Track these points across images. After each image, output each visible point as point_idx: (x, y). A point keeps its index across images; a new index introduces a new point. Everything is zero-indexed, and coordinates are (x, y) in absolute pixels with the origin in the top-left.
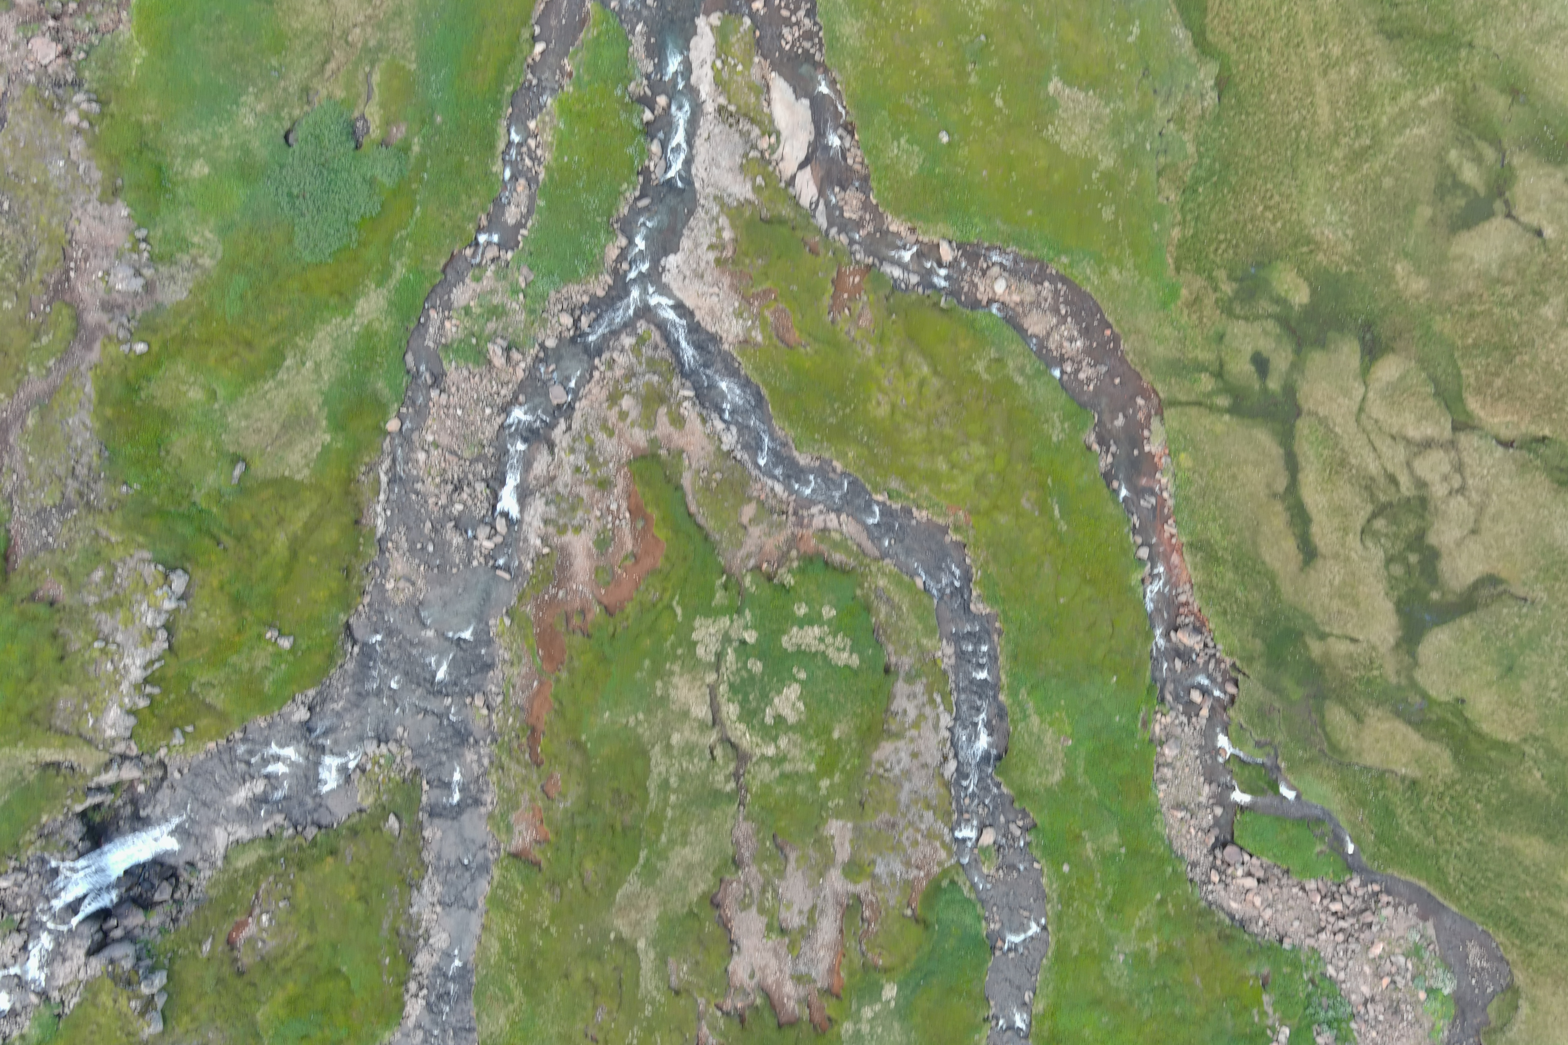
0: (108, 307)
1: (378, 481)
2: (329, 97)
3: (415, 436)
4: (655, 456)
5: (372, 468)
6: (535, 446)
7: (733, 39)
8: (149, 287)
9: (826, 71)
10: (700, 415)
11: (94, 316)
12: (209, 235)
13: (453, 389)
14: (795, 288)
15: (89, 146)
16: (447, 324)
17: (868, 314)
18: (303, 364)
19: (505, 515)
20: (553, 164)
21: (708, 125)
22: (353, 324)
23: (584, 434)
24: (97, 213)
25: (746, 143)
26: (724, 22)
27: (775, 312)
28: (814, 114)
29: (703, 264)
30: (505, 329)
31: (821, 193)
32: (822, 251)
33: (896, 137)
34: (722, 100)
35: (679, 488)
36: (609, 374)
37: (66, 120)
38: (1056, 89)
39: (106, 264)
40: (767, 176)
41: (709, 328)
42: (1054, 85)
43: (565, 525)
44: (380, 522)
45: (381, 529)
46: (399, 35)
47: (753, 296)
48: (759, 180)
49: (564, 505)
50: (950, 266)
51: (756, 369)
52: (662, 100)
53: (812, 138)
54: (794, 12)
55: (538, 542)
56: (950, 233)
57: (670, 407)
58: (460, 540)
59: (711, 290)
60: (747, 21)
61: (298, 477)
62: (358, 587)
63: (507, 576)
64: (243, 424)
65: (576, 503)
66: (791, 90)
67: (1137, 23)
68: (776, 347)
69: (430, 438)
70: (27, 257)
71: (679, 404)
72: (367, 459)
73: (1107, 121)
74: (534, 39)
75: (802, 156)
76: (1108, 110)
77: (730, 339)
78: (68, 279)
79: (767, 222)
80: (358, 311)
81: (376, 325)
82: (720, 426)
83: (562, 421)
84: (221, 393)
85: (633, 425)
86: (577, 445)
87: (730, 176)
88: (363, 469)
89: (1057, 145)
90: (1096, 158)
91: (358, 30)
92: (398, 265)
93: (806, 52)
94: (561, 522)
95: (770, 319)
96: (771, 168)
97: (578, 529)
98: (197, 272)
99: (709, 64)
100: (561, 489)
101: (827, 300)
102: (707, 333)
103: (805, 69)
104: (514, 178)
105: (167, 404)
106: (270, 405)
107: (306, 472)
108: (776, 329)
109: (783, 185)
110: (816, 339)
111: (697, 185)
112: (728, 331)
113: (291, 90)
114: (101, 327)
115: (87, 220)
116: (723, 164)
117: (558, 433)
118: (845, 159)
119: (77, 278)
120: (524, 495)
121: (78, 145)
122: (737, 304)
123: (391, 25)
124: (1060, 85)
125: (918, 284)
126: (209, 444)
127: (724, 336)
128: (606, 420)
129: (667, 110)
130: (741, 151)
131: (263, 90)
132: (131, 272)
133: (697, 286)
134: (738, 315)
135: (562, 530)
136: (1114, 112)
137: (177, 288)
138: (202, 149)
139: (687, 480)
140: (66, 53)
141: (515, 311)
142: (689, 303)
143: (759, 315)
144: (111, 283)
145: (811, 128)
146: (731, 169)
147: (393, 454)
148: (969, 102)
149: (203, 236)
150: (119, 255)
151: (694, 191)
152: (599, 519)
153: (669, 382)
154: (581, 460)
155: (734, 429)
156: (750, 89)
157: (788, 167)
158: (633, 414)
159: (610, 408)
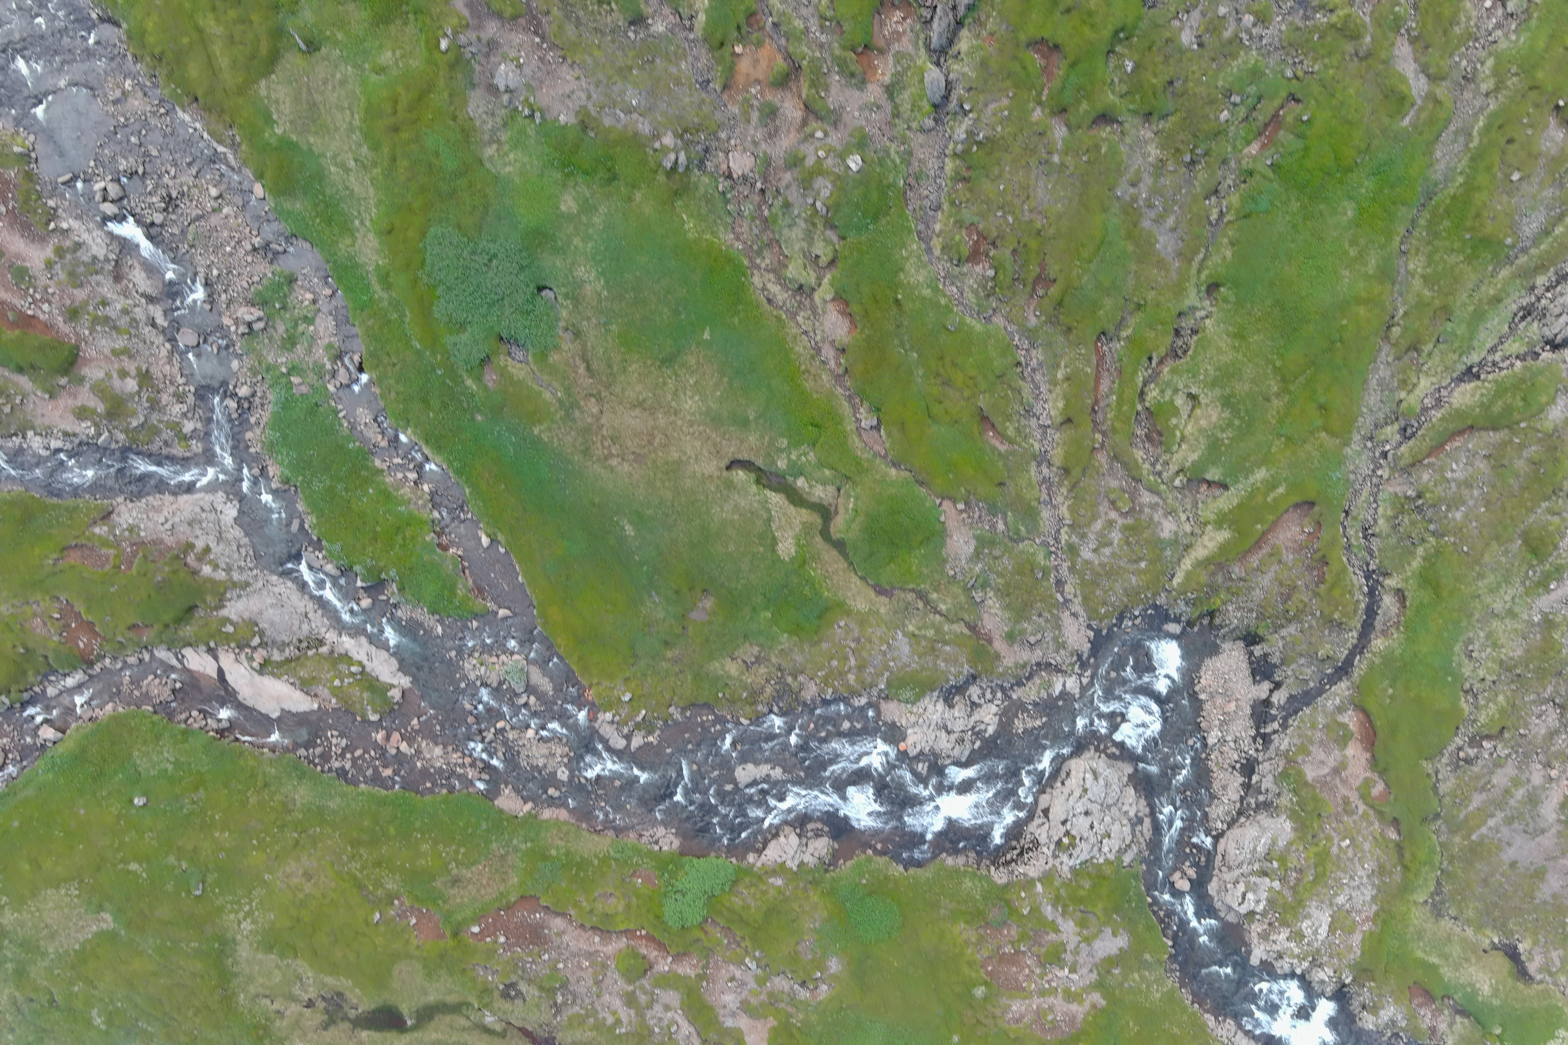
0: (492, 46)
1: (220, 142)
2: (557, 348)
3: (239, 200)
4: (65, 372)
5: (234, 146)
6: (161, 286)
7: (366, 695)
8: (493, 90)
9: (286, 750)
10: (75, 435)
11: (492, 28)
12: (508, 169)
13: (249, 259)
14: (112, 590)
15: (636, 134)
16: (309, 296)
17: (40, 630)
18: (356, 161)
19: (120, 218)
20: (379, 478)
21: (319, 623)
22: (362, 223)
23: (133, 331)
24: (574, 97)
25: (274, 642)
26: (387, 701)
27: (107, 559)
28: (260, 713)
29: (199, 532)
30: (270, 339)
31: (186, 670)
32: (132, 634)
33: (177, 763)
34: (324, 650)
35: (20, 370)
36: (172, 389)
37: (670, 134)
38: (104, 921)
39: (527, 71)
40: (228, 638)
41: (150, 498)
42: (108, 921)
43: (61, 257)
44: (187, 118)
45: (180, 114)
46: (569, 439)
47: (137, 551)
48: (230, 629)
49: (81, 269)
50: (38, 727)
51: (76, 508)
52: (366, 602)
53: (240, 698)
54: (354, 760)
55: (65, 226)
56: (60, 749)
57: (99, 415)
58: (121, 168)
59: (170, 523)
60: (374, 718)
61: (263, 83)
62: (142, 57)
63: (60, 180)
64: (338, 76)
65: (75, 279)
66: (294, 710)
67: (103, 1027)
68: (77, 537)
69: (226, 210)
70: (577, 18)
71: (96, 425)
72: (244, 147)
73: (42, 943)
74: (493, 541)
75: (229, 678)
76: (51, 950)
77: (123, 508)
78: (536, 33)
79: (191, 609)
80: (371, 236)
81: (348, 241)
82: (55, 444)
83: (166, 324)
84: (374, 78)
85: (108, 375)
86: (127, 319)
87: (255, 609)
88: (238, 138)
89: (57, 887)
90: (19, 912)
91: (595, 410)
92: (385, 296)
93: (315, 745)
94: (69, 256)
95: (104, 551)
96: (233, 645)
97: (49, 265)
98: (486, 137)
99: (365, 662)
100: (99, 278)
101: (80, 607)
102: (149, 494)
103: (303, 735)
104: (394, 441)
105: (392, 28)
106: (341, 109)
107: (263, 92)
108: (92, 549)
109: (212, 644)
110: (55, 574)
111: (274, 578)
112: (130, 510)
113: (585, 323)
114: (479, 27)
115: (574, 85)
116: (271, 611)
117: (157, 312)
118: (200, 711)
119: (533, 41)
120: (126, 246)
121: (644, 127)
122: (143, 534)
123: (580, 440)
124: (105, 926)
125: (44, 692)
126: (340, 36)
127: (130, 505)
128: (131, 357)
129: (358, 600)
130: (268, 633)
131: (599, 302)
132: (511, 87)
133: (187, 515)
134: (131, 529)
135: (60, 252)
136: (44, 954)
137: (480, 111)
138: (584, 219)
139: (24, 382)
140: (729, 176)
141: (279, 356)
142: (184, 498)
143: (117, 544)
144: (509, 63)
145: (249, 703)
146: (261, 613)
147: (239, 172)
148: (154, 843)
149: (510, 164)
150: (528, 87)
151: (273, 572)
152: (46, 288)
153: (126, 431)
154: (112, 312)
155: (44, 453)
156: (314, 678)
157: (227, 660)
158: (116, 382)
159: (138, 369)
